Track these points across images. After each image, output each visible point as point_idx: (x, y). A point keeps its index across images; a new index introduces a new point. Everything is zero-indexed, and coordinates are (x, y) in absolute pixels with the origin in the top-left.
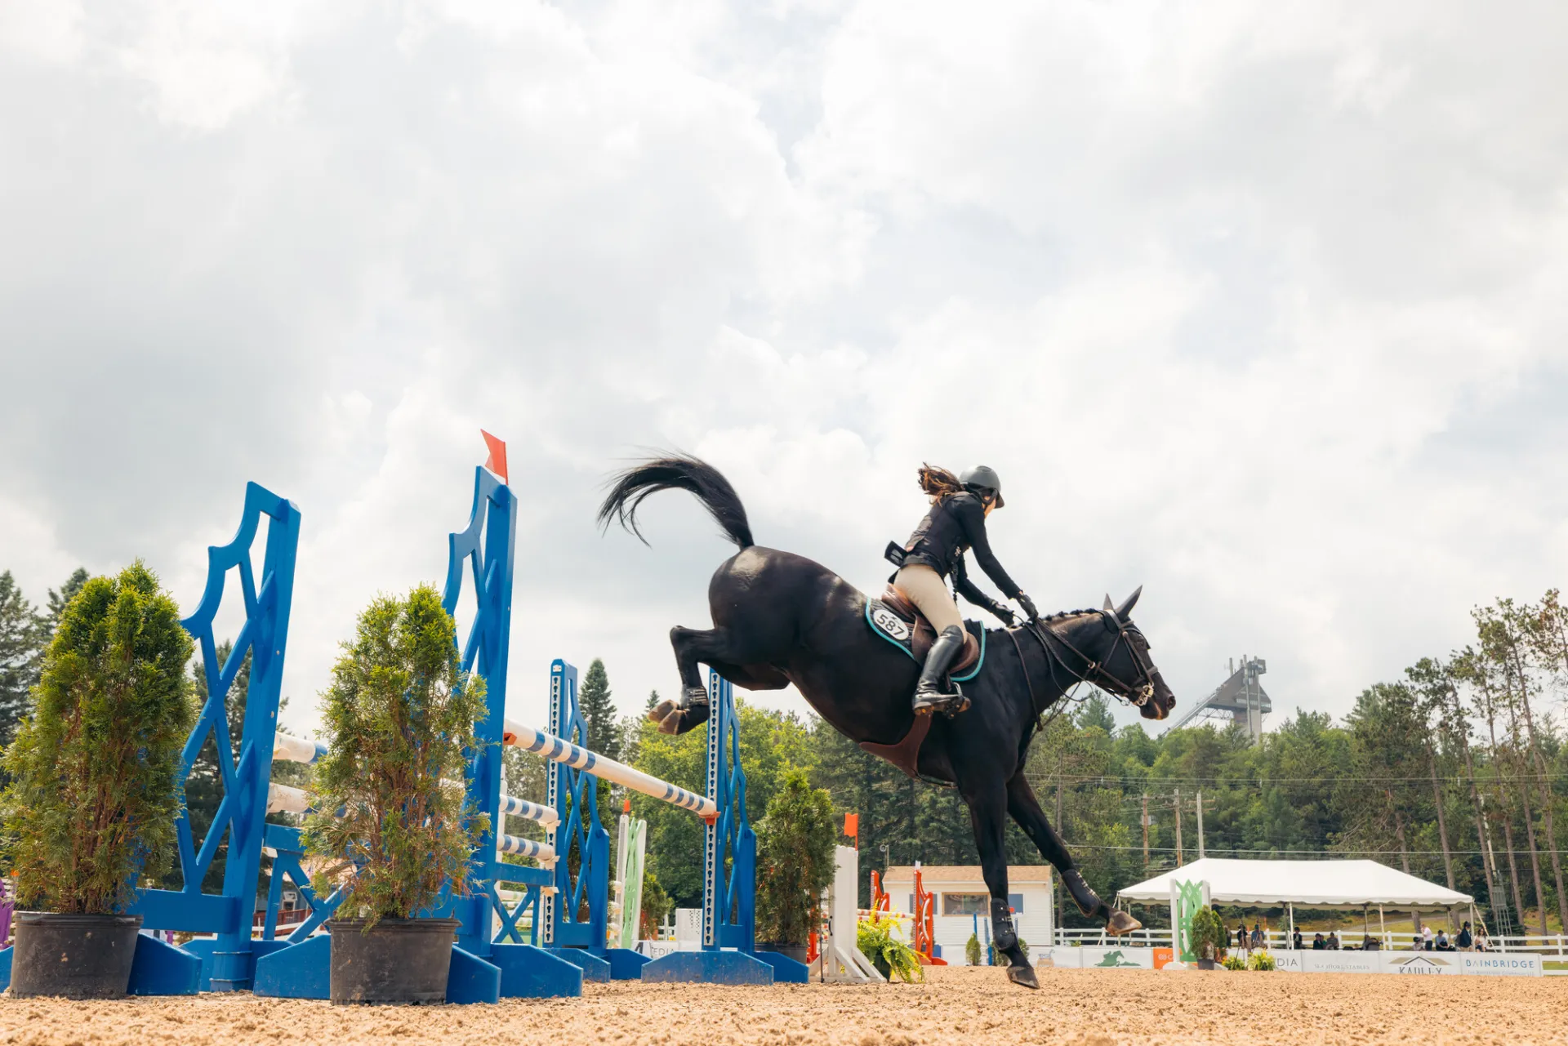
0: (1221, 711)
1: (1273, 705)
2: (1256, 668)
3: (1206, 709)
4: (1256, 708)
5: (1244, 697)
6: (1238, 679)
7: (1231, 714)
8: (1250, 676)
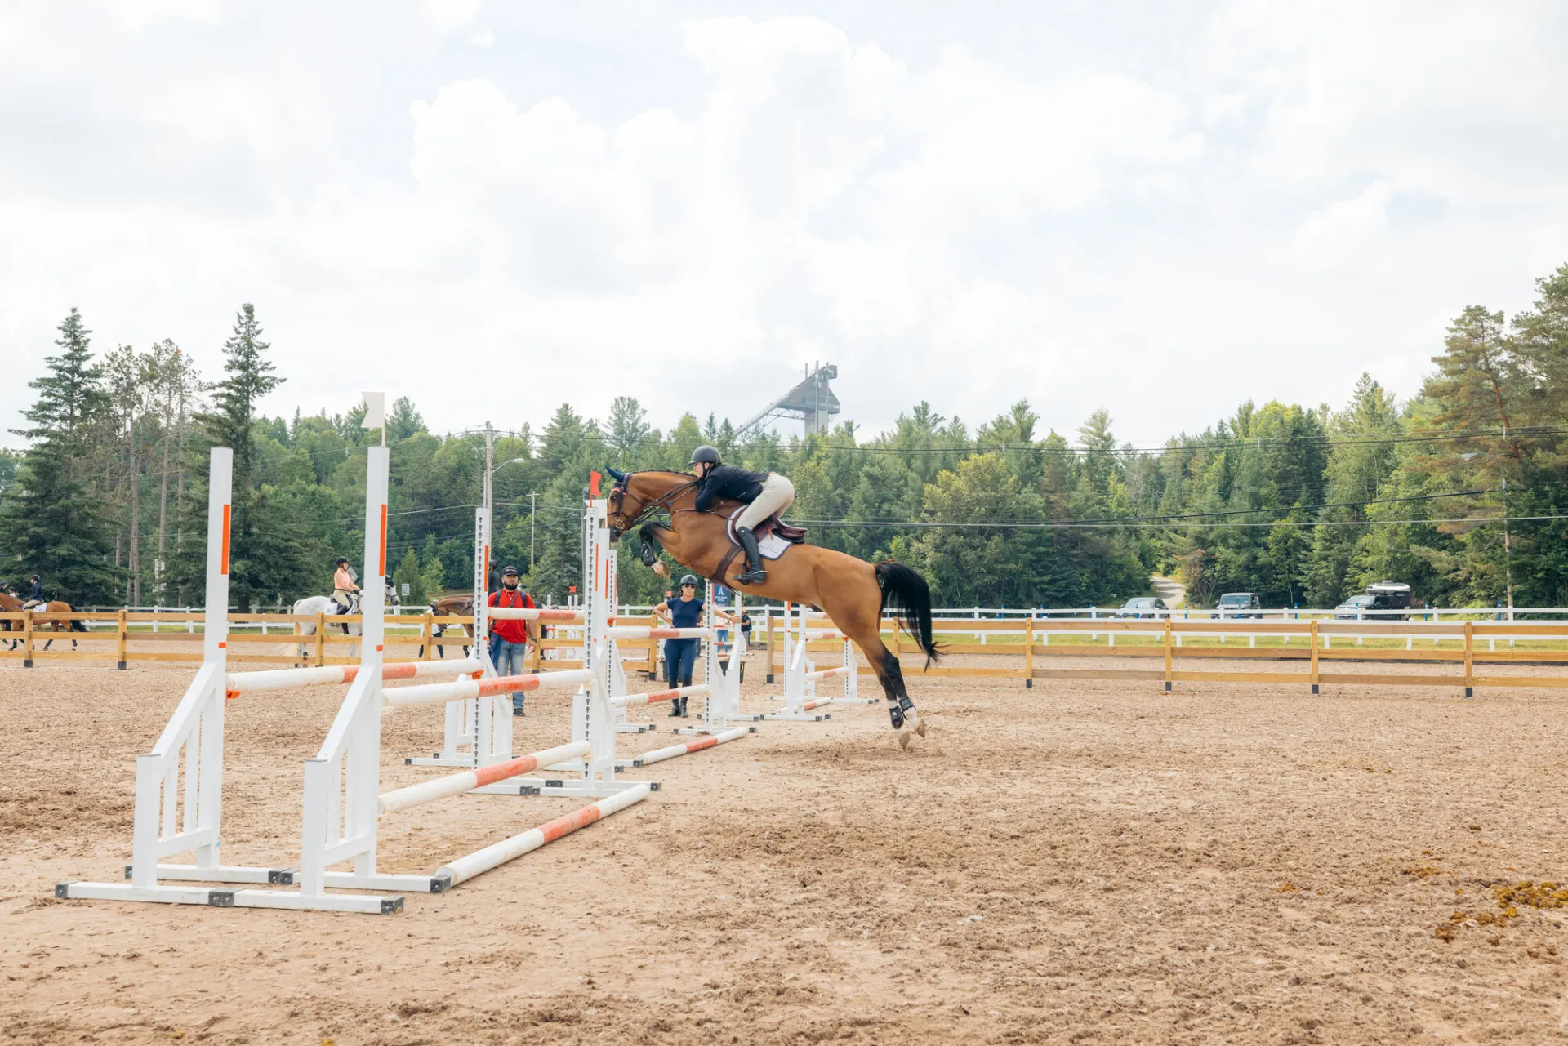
0: (791, 410)
2: (829, 373)
3: (777, 409)
4: (824, 409)
5: (812, 399)
6: (809, 383)
7: (801, 414)
8: (820, 380)
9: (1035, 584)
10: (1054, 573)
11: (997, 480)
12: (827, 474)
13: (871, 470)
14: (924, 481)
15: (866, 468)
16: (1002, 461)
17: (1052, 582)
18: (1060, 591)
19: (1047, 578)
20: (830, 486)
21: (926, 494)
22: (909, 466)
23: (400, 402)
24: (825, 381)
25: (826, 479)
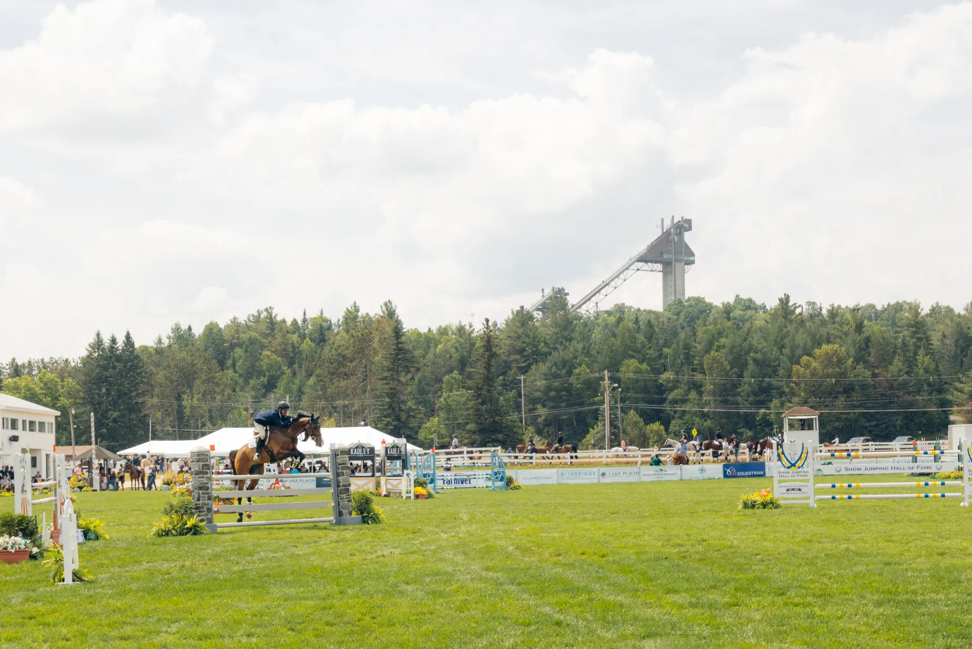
0: (650, 264)
1: (696, 259)
2: (684, 226)
3: (636, 263)
4: (681, 261)
5: (669, 252)
6: (666, 236)
7: (659, 267)
8: (677, 234)
9: (866, 428)
10: (878, 420)
11: (840, 362)
12: (726, 360)
13: (756, 356)
14: (792, 364)
15: (752, 354)
16: (843, 349)
17: (876, 426)
18: (883, 431)
19: (873, 423)
20: (729, 368)
21: (794, 372)
22: (781, 351)
23: (386, 304)
24: (680, 235)
25: (726, 363)
